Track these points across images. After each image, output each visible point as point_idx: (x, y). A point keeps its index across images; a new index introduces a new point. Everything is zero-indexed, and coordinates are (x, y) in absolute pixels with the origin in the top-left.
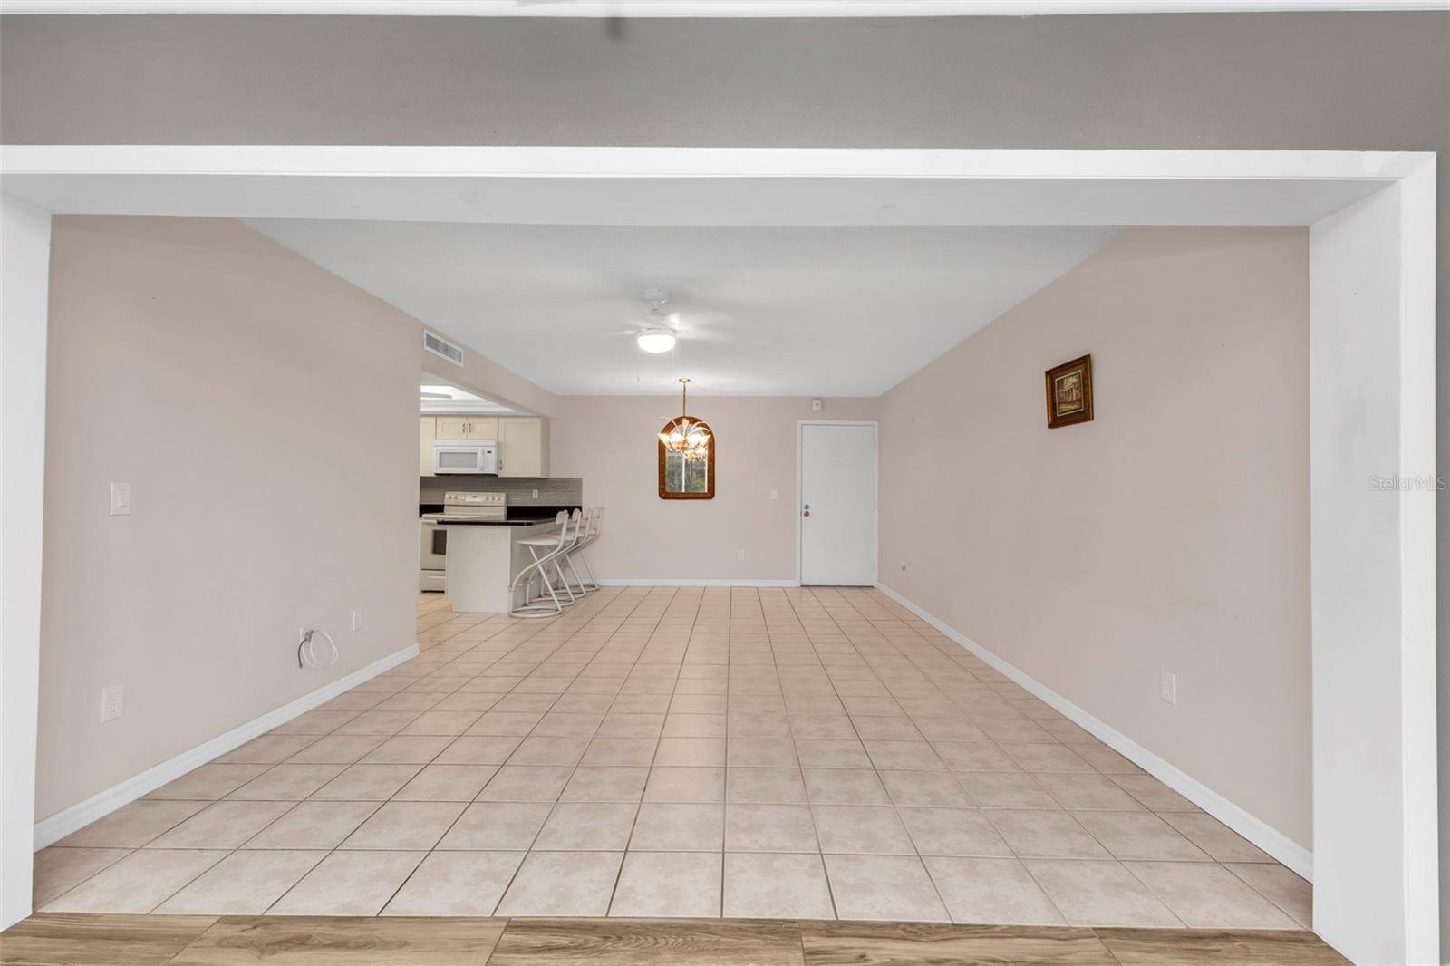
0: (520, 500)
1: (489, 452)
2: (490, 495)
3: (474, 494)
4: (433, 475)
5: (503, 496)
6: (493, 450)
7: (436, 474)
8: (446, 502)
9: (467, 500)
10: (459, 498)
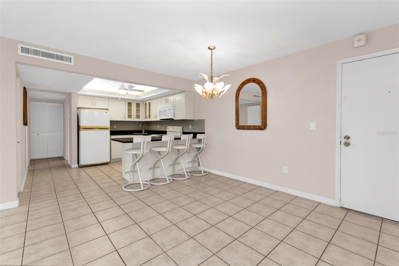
0: (186, 130)
1: (170, 110)
3: (174, 127)
4: (160, 120)
5: (181, 128)
8: (167, 130)
10: (170, 128)
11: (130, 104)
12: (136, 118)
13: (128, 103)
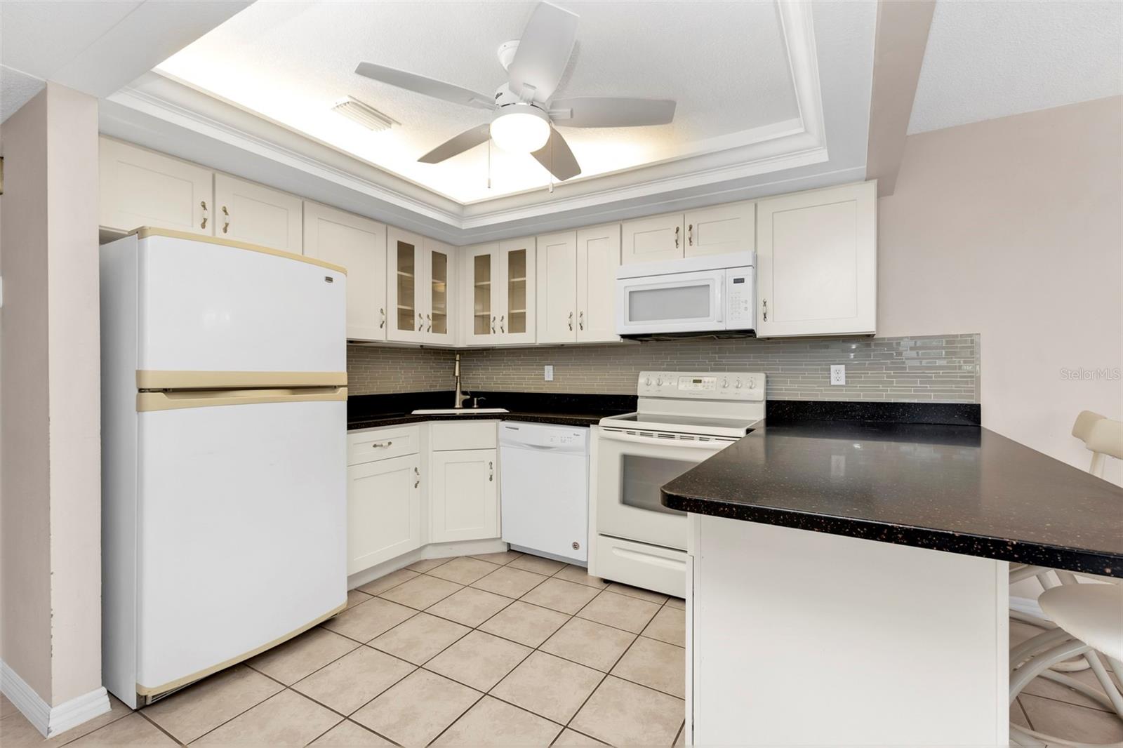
0: (796, 390)
1: (737, 281)
2: (731, 377)
3: (697, 375)
4: (618, 339)
5: (760, 378)
6: (747, 274)
7: (623, 336)
8: (640, 392)
9: (682, 387)
10: (665, 384)
11: (406, 253)
12: (433, 332)
13: (401, 245)
